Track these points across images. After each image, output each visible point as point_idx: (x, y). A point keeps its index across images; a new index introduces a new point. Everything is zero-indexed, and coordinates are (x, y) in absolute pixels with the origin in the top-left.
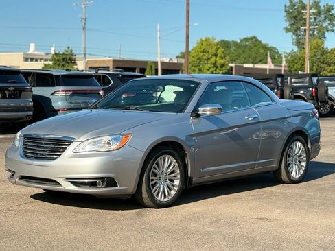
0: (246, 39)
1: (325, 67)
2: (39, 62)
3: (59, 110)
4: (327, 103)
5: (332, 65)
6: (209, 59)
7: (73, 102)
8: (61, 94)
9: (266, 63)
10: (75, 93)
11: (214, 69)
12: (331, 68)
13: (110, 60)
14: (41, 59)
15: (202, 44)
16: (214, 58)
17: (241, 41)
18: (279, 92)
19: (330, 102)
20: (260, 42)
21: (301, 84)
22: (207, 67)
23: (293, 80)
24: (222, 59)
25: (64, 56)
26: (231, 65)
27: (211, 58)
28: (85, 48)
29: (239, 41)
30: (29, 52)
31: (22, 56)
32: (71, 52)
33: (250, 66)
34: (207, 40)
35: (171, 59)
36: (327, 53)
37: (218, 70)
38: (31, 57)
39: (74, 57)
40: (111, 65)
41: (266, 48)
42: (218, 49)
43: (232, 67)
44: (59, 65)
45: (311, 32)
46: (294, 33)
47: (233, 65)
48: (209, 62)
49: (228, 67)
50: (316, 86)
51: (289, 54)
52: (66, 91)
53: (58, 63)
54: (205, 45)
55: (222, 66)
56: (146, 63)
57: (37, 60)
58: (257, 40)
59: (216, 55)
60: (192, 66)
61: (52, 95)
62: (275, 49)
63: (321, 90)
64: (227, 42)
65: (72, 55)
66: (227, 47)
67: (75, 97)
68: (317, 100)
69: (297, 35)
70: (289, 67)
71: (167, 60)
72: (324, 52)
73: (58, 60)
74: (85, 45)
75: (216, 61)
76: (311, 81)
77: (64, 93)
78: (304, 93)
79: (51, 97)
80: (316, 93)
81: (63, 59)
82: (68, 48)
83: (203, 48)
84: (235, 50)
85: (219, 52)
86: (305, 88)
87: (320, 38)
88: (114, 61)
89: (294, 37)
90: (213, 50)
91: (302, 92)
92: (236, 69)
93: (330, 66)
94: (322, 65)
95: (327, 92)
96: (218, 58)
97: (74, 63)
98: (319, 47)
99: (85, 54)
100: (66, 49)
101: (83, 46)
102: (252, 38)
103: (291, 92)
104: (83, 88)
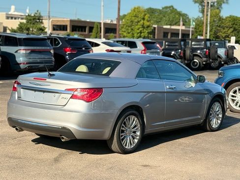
0: (166, 8)
1: (220, 30)
2: (17, 20)
3: (21, 64)
4: (217, 60)
5: (225, 28)
6: (138, 22)
7: (32, 58)
8: (23, 52)
9: (179, 25)
10: (33, 52)
11: (142, 29)
12: (225, 30)
13: (68, 20)
14: (19, 18)
15: (135, 11)
16: (142, 21)
17: (163, 8)
18: (182, 51)
19: (219, 59)
20: (176, 10)
21: (198, 46)
22: (137, 27)
23: (193, 43)
24: (148, 21)
25: (34, 17)
26: (154, 26)
27: (140, 21)
28: (49, 12)
29: (161, 9)
30: (10, 13)
31: (5, 16)
32: (40, 14)
33: (168, 27)
34: (138, 8)
35: (112, 21)
36: (223, 19)
37: (145, 30)
38: (12, 16)
39: (41, 18)
40: (68, 24)
41: (180, 14)
42: (145, 15)
43: (155, 28)
44: (31, 23)
45: (212, 4)
46: (200, 4)
47: (156, 26)
48: (139, 24)
49: (152, 28)
50: (209, 47)
51: (196, 19)
52: (25, 50)
53: (30, 22)
54: (136, 11)
55: (148, 27)
56: (93, 23)
57: (15, 19)
58: (173, 8)
59: (144, 19)
60: (127, 26)
61: (16, 52)
62: (187, 15)
63: (212, 51)
64: (153, 9)
65: (40, 17)
66: (153, 13)
67: (33, 54)
68: (210, 58)
69: (202, 6)
70: (195, 28)
71: (109, 21)
72: (220, 19)
73: (30, 20)
74: (49, 9)
75: (144, 23)
76: (205, 44)
77: (24, 52)
78: (200, 53)
79: (15, 54)
80: (209, 53)
81: (34, 19)
82: (38, 11)
83: (135, 14)
84: (158, 15)
85: (146, 17)
86: (201, 49)
87: (218, 8)
88: (71, 21)
89: (200, 7)
90: (142, 15)
91: (199, 52)
92: (158, 29)
93: (224, 29)
94: (219, 28)
95: (217, 52)
96: (145, 21)
97: (42, 22)
98: (217, 15)
99: (49, 16)
100: (36, 12)
101: (48, 11)
102: (170, 7)
103: (191, 52)
104: (38, 48)
